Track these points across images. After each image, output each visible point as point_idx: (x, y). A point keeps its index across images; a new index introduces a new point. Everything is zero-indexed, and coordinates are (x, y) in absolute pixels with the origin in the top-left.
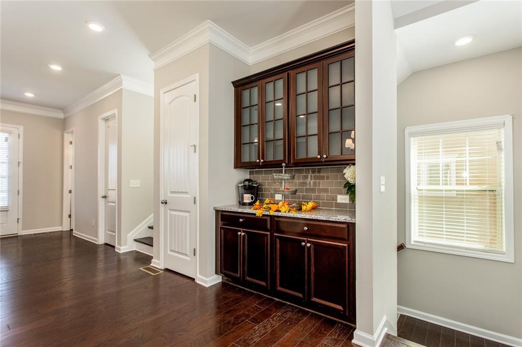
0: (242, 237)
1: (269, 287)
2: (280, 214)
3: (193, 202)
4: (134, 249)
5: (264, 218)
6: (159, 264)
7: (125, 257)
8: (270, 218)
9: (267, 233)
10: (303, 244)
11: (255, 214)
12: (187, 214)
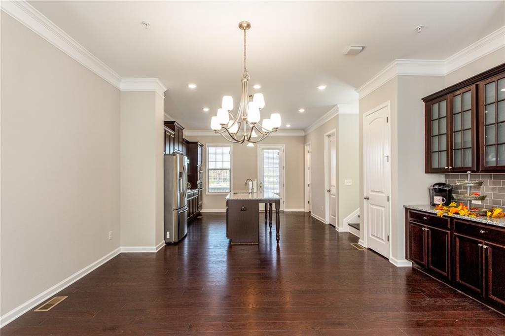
0: (426, 232)
1: (450, 277)
2: (458, 216)
3: (387, 200)
4: (348, 231)
5: (444, 218)
6: (363, 243)
7: (341, 235)
8: (451, 219)
9: (447, 231)
10: (480, 245)
11: (436, 214)
12: (383, 209)
